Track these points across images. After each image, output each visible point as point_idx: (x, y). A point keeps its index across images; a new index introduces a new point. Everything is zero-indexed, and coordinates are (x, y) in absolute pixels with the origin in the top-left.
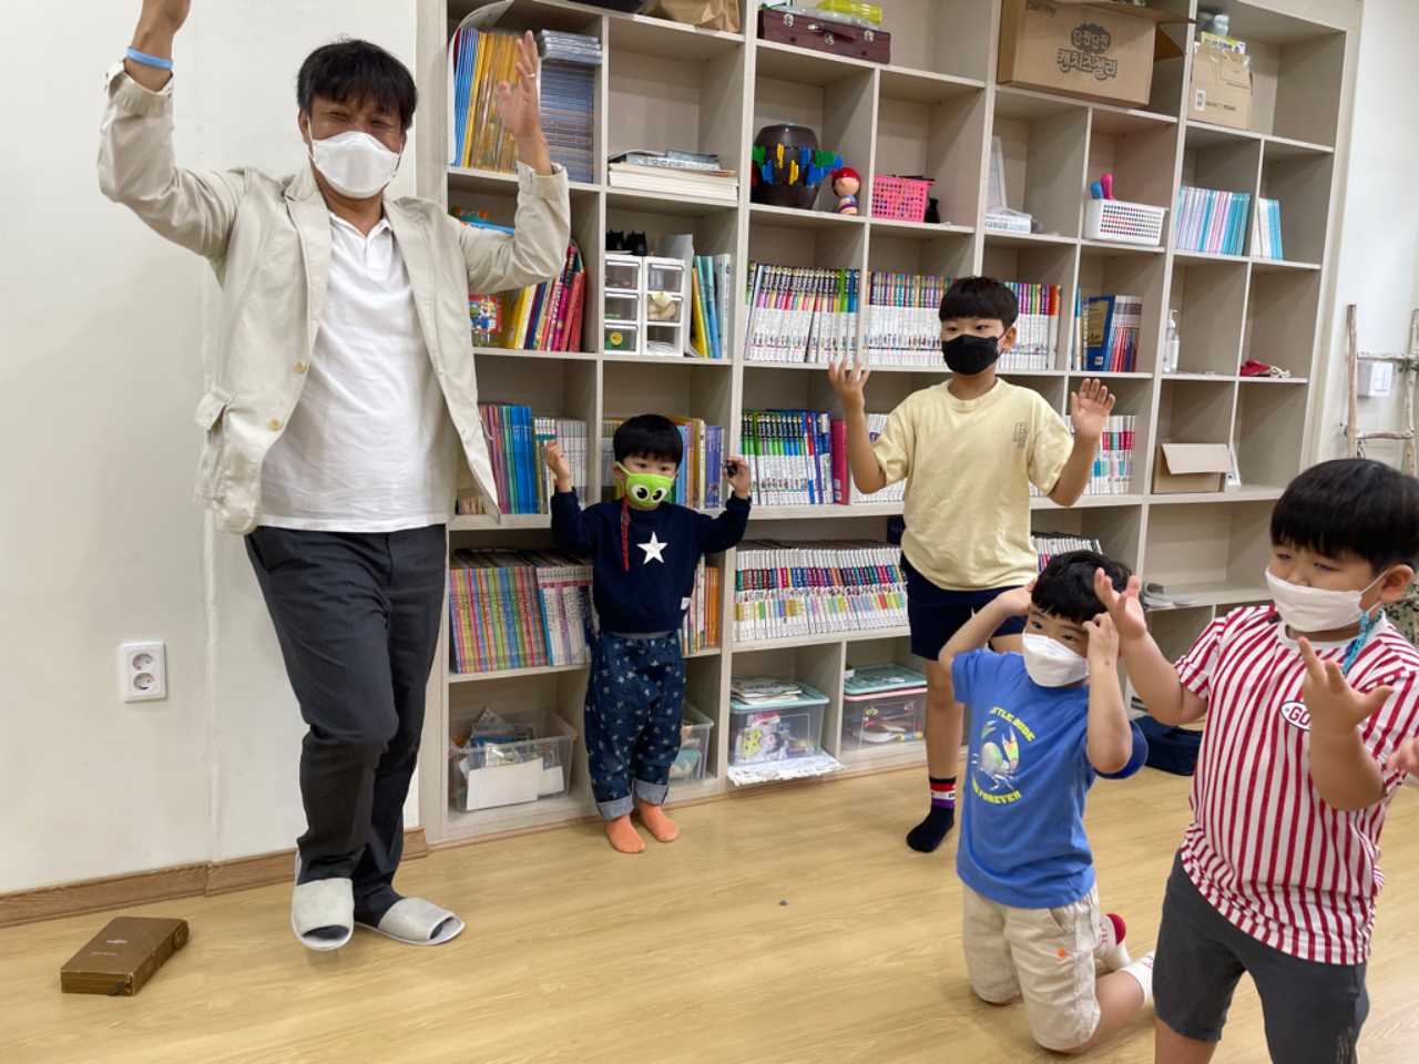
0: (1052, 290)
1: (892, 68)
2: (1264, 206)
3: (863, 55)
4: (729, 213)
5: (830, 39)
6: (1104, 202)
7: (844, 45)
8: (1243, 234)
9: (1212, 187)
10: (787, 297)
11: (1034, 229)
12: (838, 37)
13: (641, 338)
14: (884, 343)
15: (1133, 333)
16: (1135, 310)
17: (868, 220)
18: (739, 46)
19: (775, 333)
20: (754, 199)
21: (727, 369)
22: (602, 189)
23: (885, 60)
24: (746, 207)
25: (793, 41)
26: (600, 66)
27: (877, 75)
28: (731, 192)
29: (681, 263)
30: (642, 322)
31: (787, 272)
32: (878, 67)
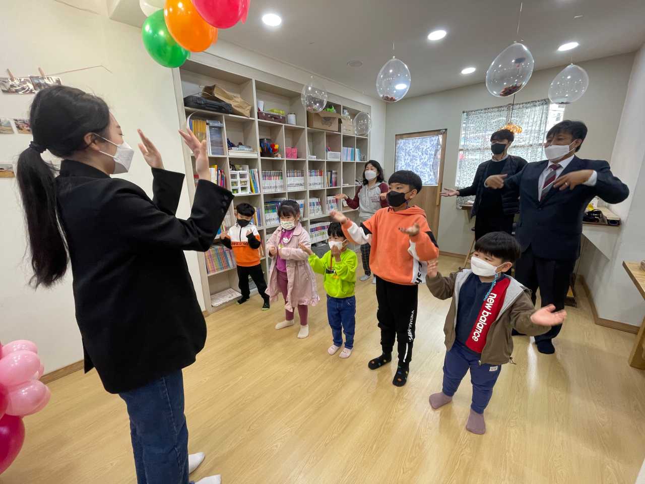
0: (321, 171)
1: (287, 125)
2: (356, 150)
3: (280, 122)
4: (256, 160)
5: (273, 119)
6: (329, 152)
7: (276, 120)
8: (354, 157)
9: (347, 147)
10: (270, 177)
11: (317, 158)
12: (275, 118)
13: (240, 190)
14: (291, 185)
15: (336, 178)
16: (336, 173)
17: (285, 159)
18: (253, 121)
19: (268, 185)
20: (261, 156)
21: (259, 195)
22: (228, 157)
23: (285, 123)
24: (260, 158)
25: (265, 119)
26: (223, 127)
27: (284, 126)
28: (256, 155)
29: (246, 171)
30: (239, 186)
31: (269, 172)
32: (284, 125)
